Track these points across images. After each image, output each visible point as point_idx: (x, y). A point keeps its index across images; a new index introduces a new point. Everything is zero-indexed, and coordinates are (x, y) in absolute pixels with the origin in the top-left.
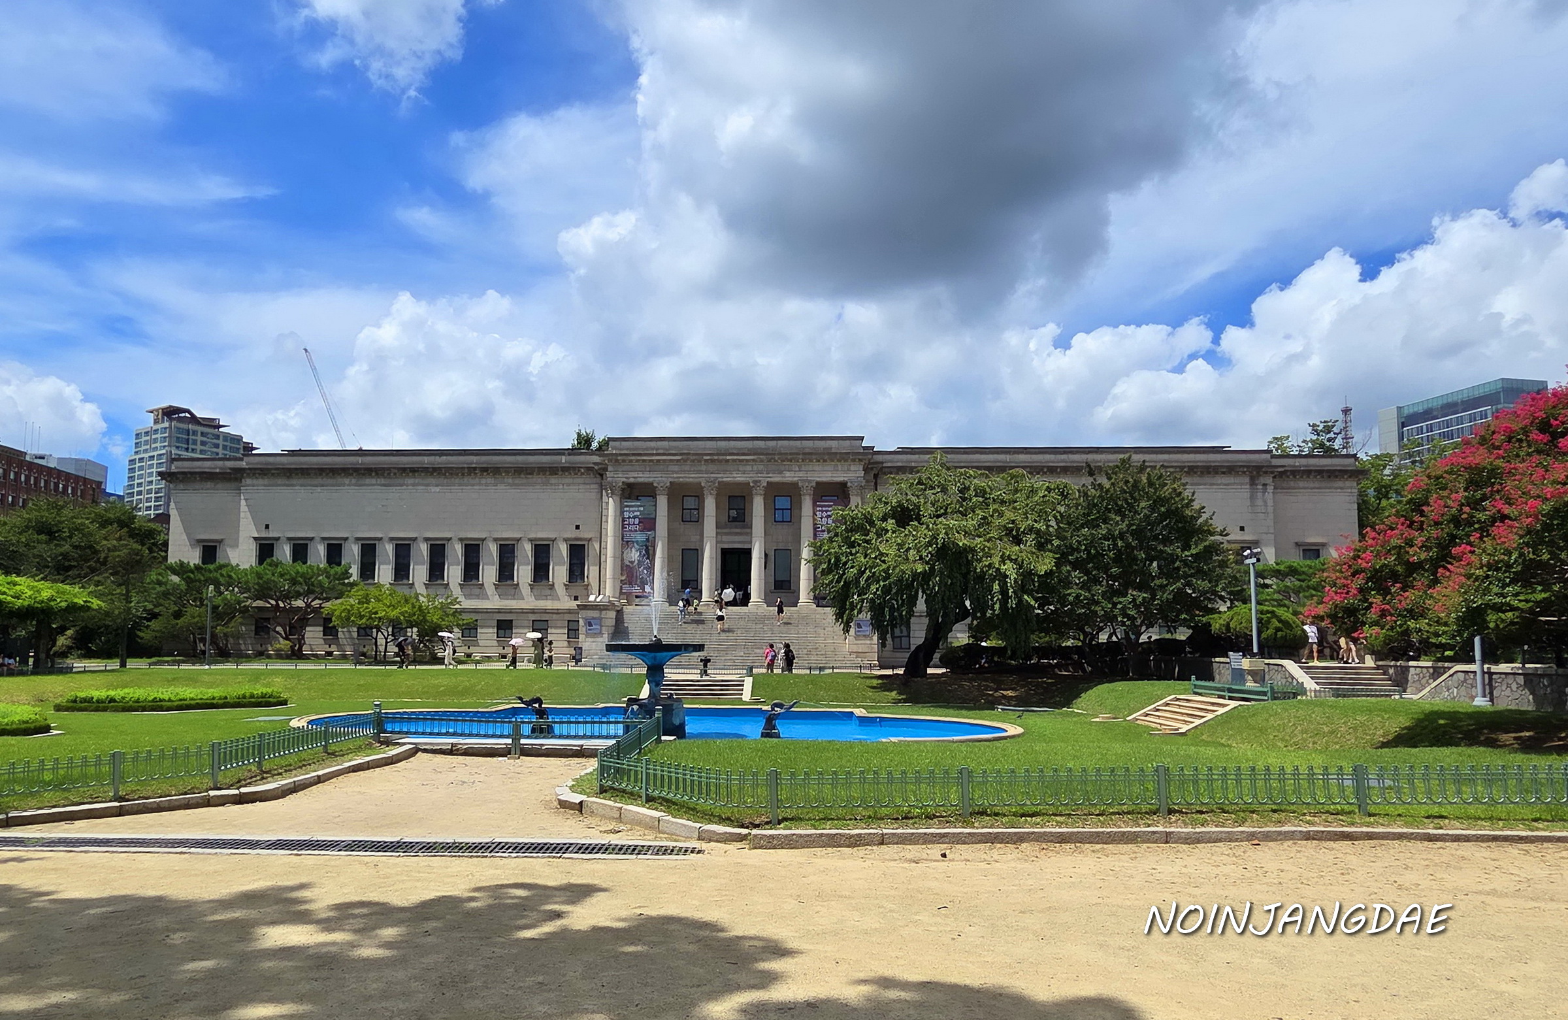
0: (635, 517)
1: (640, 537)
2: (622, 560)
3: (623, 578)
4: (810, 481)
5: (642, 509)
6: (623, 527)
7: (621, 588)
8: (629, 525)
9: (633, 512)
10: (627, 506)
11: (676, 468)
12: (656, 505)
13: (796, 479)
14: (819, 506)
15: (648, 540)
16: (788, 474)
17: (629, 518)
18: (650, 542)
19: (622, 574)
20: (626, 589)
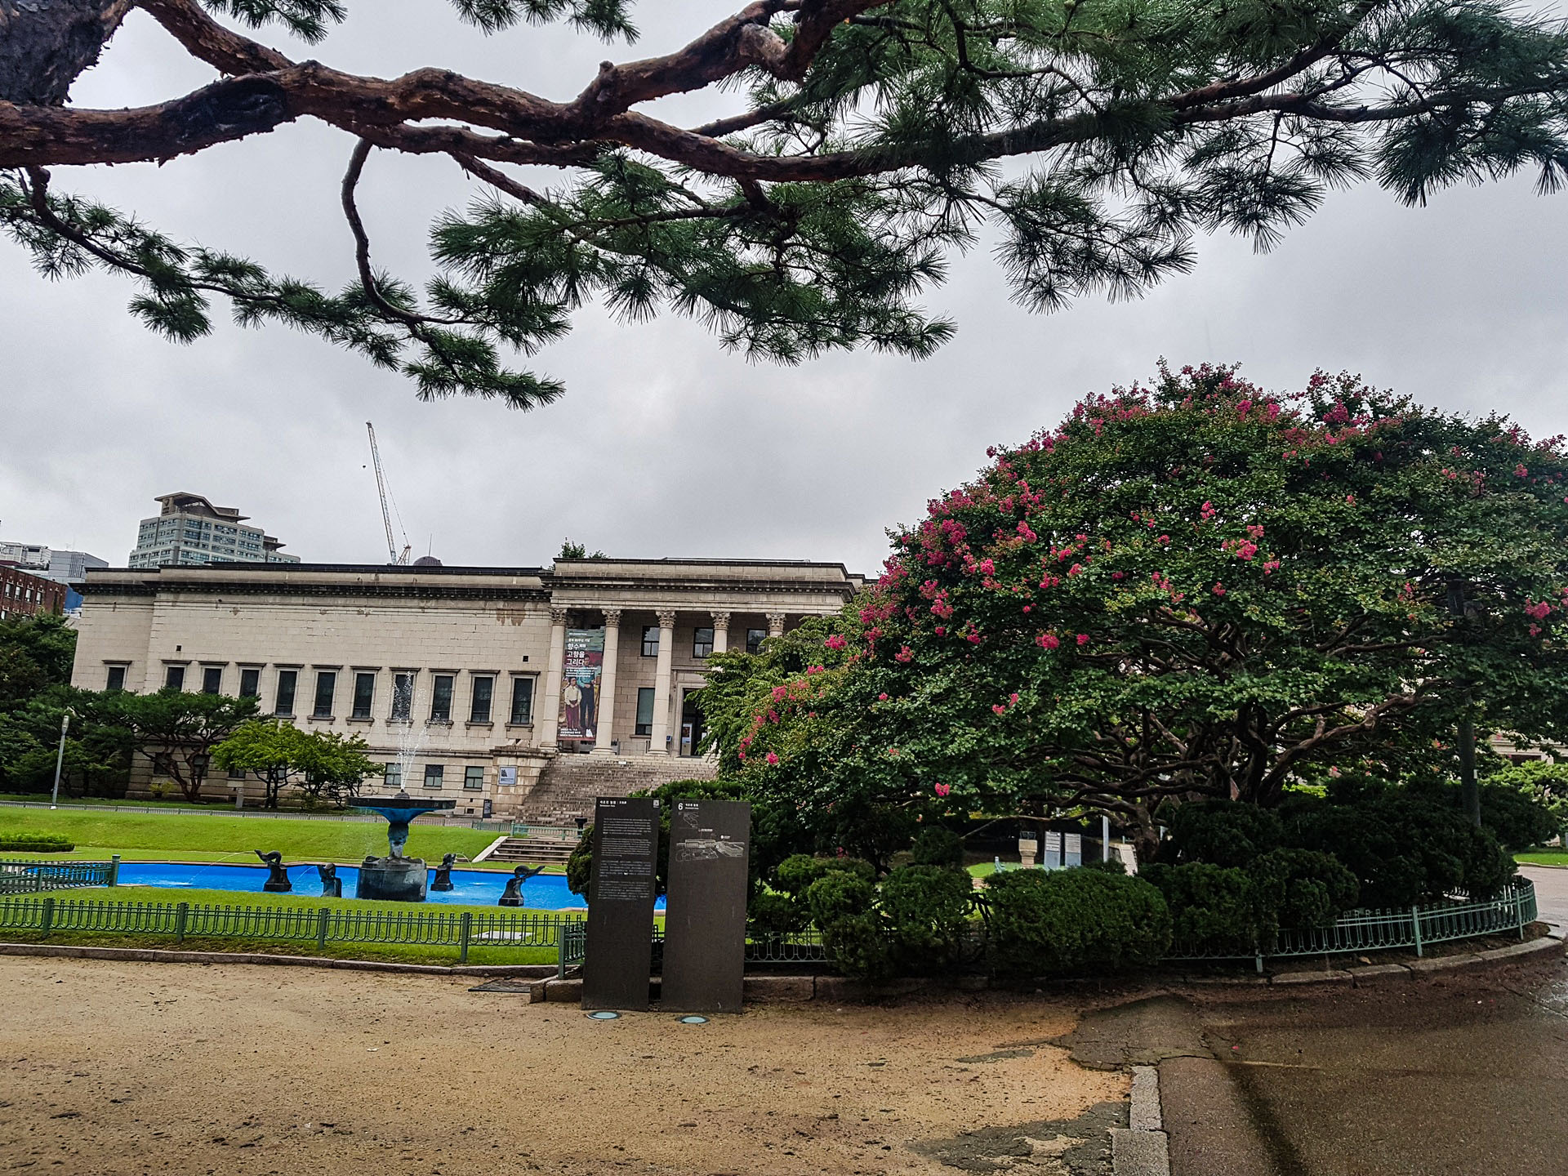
0: (580, 650)
1: (583, 673)
2: (562, 699)
3: (562, 720)
4: (780, 614)
5: (588, 640)
6: (567, 661)
7: (559, 732)
8: (573, 658)
9: (578, 643)
10: (572, 637)
11: (628, 595)
12: (604, 637)
15: (593, 677)
16: (753, 605)
17: (574, 650)
18: (596, 680)
19: (560, 715)
20: (565, 732)
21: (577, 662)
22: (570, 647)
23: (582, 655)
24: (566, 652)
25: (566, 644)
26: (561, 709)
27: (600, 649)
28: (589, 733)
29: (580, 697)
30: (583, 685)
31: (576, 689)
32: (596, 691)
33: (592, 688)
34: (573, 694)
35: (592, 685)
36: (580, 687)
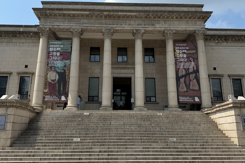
0: (57, 51)
1: (59, 64)
2: (46, 78)
3: (46, 91)
4: (172, 30)
5: (62, 46)
6: (48, 57)
7: (44, 98)
8: (53, 56)
9: (56, 48)
10: (52, 44)
11: (85, 21)
12: (72, 44)
13: (163, 29)
14: (178, 46)
15: (65, 66)
16: (158, 26)
17: (53, 51)
18: (67, 68)
19: (45, 88)
20: (48, 98)
21: (56, 58)
22: (51, 49)
23: (58, 54)
24: (49, 53)
25: (48, 48)
26: (45, 84)
27: (70, 51)
28: (63, 98)
29: (57, 77)
30: (59, 71)
31: (55, 73)
32: (67, 74)
33: (65, 72)
34: (53, 76)
35: (64, 70)
36: (57, 72)
